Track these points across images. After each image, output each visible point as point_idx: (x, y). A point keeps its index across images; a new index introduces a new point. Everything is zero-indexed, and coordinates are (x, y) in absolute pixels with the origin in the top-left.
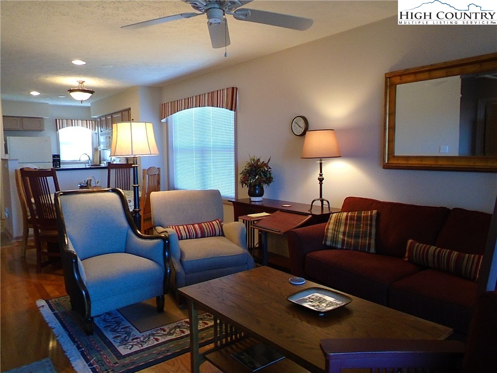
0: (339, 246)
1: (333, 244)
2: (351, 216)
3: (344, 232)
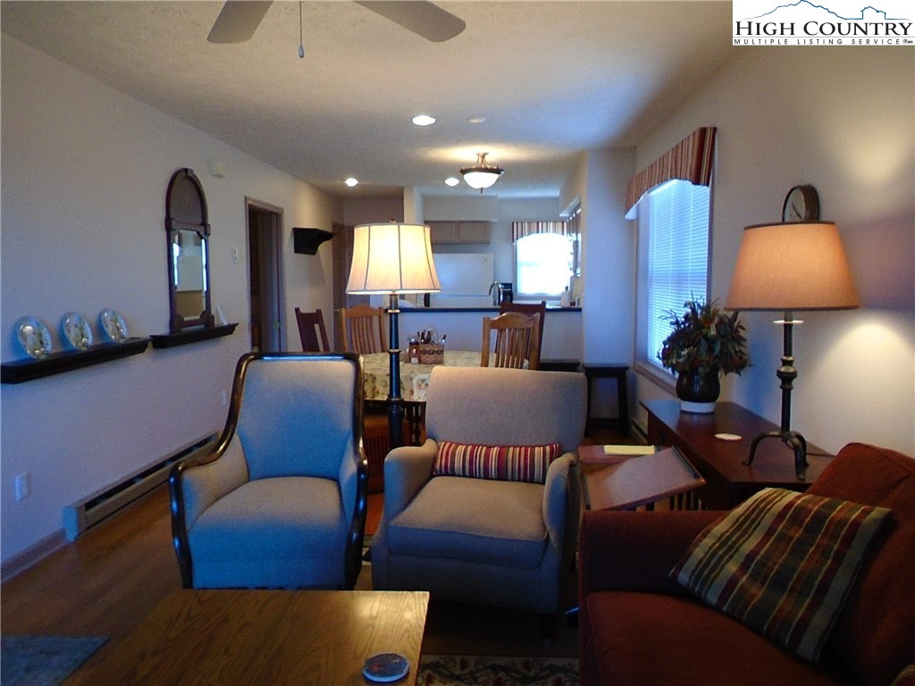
0: (712, 597)
1: (696, 582)
2: (801, 509)
3: (752, 557)
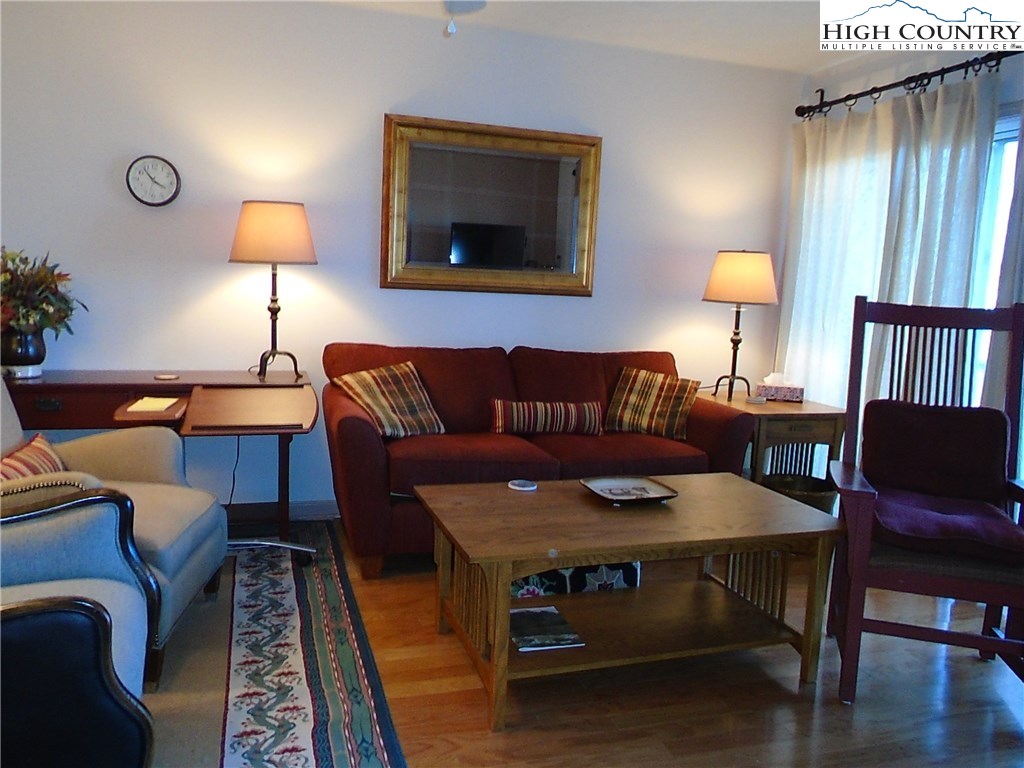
1: (394, 431)
2: (381, 377)
3: (392, 407)
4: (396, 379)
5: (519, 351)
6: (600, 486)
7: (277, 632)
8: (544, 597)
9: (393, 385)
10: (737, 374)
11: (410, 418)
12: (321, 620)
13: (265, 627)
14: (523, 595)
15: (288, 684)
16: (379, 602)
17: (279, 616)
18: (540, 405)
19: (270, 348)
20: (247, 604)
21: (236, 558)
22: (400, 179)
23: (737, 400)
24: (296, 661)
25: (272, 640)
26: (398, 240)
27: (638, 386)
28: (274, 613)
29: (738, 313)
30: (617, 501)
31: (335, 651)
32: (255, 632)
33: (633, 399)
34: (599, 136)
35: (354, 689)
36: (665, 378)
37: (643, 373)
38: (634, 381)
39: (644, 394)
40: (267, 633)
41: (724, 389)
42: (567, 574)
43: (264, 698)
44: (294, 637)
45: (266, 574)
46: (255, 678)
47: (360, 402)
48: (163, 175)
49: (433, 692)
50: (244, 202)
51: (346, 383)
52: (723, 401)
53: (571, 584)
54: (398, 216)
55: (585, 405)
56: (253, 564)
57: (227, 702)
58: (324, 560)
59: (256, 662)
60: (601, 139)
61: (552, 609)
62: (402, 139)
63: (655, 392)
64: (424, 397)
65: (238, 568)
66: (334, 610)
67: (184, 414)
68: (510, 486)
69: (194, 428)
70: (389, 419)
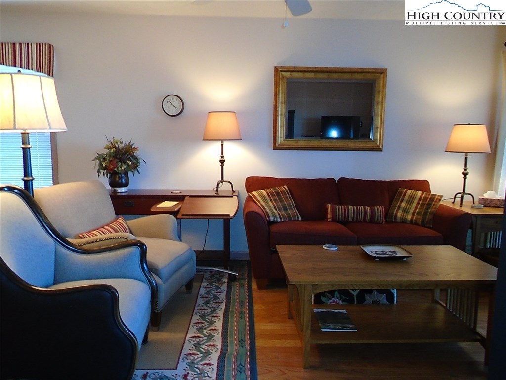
2: (270, 193)
3: (275, 207)
4: (278, 194)
5: (342, 180)
6: (370, 250)
7: (214, 310)
8: (342, 305)
9: (276, 197)
10: (466, 192)
11: (283, 213)
12: (235, 307)
13: (209, 308)
14: (331, 303)
15: (213, 334)
16: (263, 301)
17: (216, 303)
18: (351, 207)
19: (221, 179)
20: (204, 296)
21: (204, 275)
22: (282, 97)
23: (466, 206)
24: (219, 324)
25: (211, 314)
26: (281, 127)
27: (406, 198)
28: (214, 301)
29: (466, 158)
30: (377, 257)
31: (237, 322)
32: (204, 309)
33: (403, 205)
34: (386, 68)
35: (242, 340)
36: (422, 194)
37: (410, 191)
38: (405, 195)
39: (410, 202)
40: (209, 310)
41: (458, 200)
42: (355, 294)
43: (201, 339)
44: (221, 313)
45: (215, 283)
46: (200, 330)
47: (259, 205)
48: (177, 103)
49: (279, 346)
50: (209, 113)
51: (254, 196)
52: (457, 207)
53: (357, 299)
54: (281, 115)
55: (375, 207)
56: (210, 279)
57: (185, 339)
58: (242, 279)
59: (201, 323)
60: (387, 69)
61: (344, 311)
62: (283, 78)
63: (416, 201)
64: (292, 202)
65: (204, 280)
66: (241, 303)
67: (180, 209)
68: (324, 247)
69: (183, 215)
70: (273, 213)
